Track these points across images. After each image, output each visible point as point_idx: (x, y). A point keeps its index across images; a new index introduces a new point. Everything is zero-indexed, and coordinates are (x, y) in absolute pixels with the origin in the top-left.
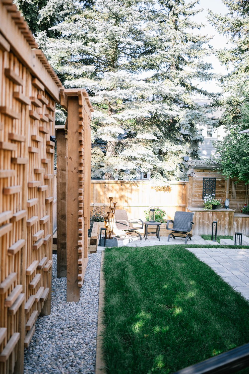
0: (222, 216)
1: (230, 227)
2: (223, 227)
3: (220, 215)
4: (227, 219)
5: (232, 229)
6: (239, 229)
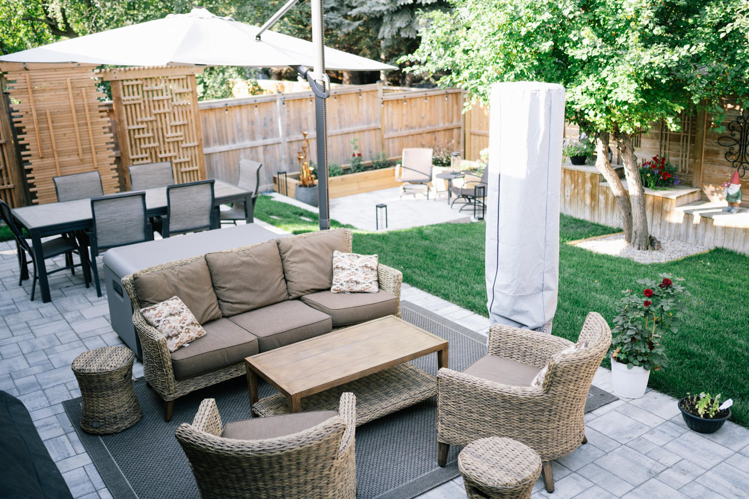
0: (580, 180)
1: (593, 203)
2: (582, 202)
3: (576, 178)
4: (588, 186)
5: (596, 208)
6: (609, 210)
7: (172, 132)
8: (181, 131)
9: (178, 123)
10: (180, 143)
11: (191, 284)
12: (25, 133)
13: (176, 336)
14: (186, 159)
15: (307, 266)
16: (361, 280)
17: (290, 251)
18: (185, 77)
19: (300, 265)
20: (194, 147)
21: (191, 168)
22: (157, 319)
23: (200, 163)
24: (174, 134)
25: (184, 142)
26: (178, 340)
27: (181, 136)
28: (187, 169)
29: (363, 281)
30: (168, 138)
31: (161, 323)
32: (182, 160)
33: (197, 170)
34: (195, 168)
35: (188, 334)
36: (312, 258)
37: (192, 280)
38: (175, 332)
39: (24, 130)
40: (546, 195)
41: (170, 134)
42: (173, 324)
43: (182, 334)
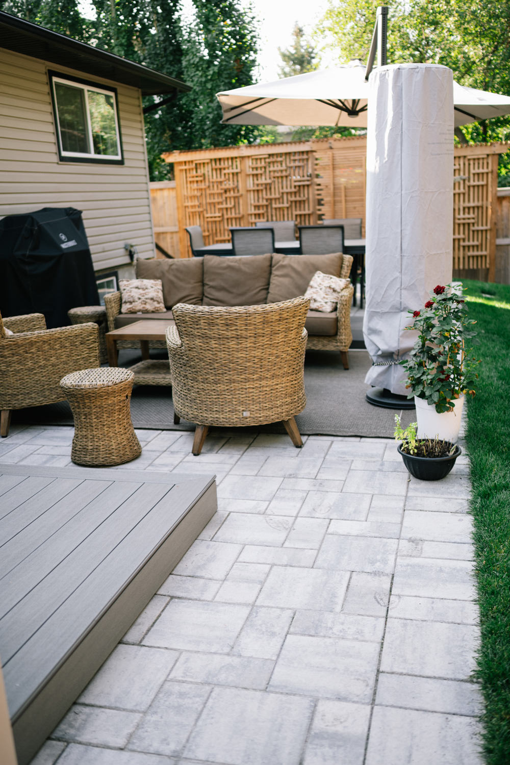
7: (464, 213)
8: (474, 213)
9: (472, 204)
10: (471, 225)
11: (179, 275)
12: (323, 205)
13: (131, 303)
14: (476, 243)
15: (286, 281)
16: (318, 299)
17: (278, 265)
18: (485, 156)
19: (281, 279)
20: (486, 231)
21: (479, 253)
22: (125, 288)
23: (490, 249)
24: (467, 216)
25: (476, 225)
26: (131, 306)
27: (473, 218)
28: (476, 253)
29: (320, 300)
30: (459, 219)
31: (125, 291)
32: (471, 243)
33: (486, 256)
34: (484, 253)
35: (144, 306)
36: (293, 275)
37: (181, 272)
38: (131, 300)
39: (322, 202)
40: (400, 194)
41: (462, 216)
42: (132, 294)
43: (136, 303)
